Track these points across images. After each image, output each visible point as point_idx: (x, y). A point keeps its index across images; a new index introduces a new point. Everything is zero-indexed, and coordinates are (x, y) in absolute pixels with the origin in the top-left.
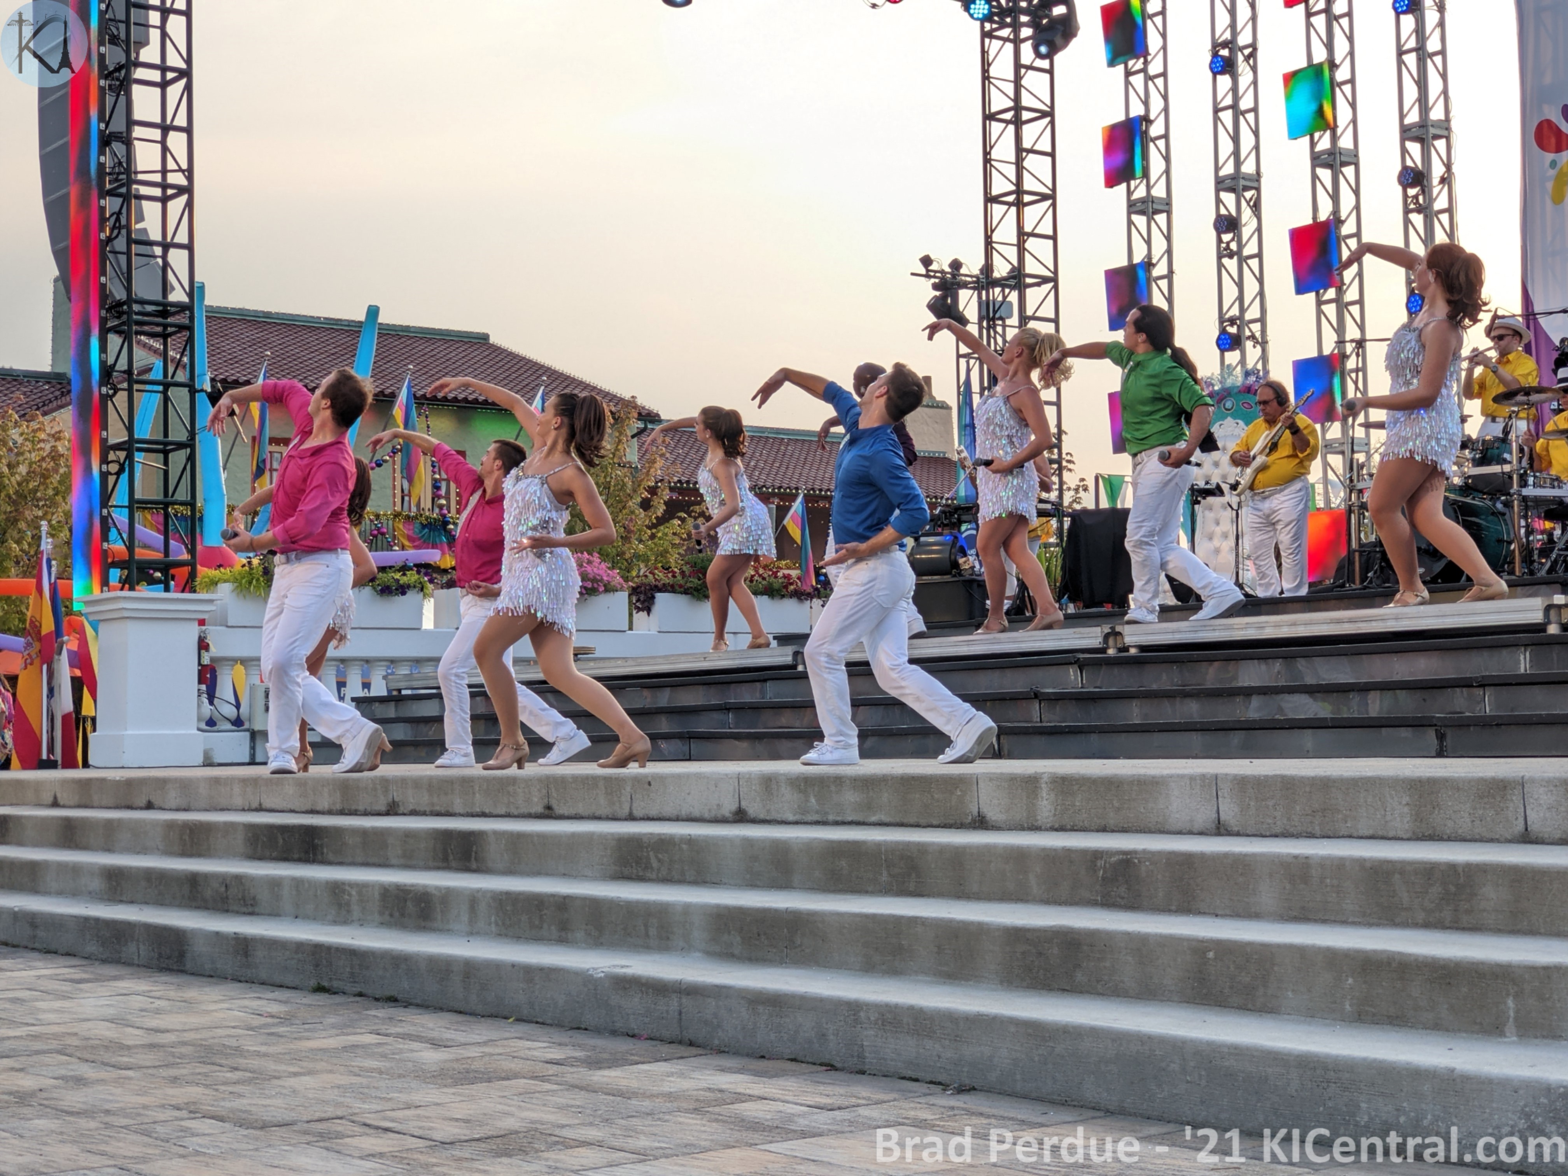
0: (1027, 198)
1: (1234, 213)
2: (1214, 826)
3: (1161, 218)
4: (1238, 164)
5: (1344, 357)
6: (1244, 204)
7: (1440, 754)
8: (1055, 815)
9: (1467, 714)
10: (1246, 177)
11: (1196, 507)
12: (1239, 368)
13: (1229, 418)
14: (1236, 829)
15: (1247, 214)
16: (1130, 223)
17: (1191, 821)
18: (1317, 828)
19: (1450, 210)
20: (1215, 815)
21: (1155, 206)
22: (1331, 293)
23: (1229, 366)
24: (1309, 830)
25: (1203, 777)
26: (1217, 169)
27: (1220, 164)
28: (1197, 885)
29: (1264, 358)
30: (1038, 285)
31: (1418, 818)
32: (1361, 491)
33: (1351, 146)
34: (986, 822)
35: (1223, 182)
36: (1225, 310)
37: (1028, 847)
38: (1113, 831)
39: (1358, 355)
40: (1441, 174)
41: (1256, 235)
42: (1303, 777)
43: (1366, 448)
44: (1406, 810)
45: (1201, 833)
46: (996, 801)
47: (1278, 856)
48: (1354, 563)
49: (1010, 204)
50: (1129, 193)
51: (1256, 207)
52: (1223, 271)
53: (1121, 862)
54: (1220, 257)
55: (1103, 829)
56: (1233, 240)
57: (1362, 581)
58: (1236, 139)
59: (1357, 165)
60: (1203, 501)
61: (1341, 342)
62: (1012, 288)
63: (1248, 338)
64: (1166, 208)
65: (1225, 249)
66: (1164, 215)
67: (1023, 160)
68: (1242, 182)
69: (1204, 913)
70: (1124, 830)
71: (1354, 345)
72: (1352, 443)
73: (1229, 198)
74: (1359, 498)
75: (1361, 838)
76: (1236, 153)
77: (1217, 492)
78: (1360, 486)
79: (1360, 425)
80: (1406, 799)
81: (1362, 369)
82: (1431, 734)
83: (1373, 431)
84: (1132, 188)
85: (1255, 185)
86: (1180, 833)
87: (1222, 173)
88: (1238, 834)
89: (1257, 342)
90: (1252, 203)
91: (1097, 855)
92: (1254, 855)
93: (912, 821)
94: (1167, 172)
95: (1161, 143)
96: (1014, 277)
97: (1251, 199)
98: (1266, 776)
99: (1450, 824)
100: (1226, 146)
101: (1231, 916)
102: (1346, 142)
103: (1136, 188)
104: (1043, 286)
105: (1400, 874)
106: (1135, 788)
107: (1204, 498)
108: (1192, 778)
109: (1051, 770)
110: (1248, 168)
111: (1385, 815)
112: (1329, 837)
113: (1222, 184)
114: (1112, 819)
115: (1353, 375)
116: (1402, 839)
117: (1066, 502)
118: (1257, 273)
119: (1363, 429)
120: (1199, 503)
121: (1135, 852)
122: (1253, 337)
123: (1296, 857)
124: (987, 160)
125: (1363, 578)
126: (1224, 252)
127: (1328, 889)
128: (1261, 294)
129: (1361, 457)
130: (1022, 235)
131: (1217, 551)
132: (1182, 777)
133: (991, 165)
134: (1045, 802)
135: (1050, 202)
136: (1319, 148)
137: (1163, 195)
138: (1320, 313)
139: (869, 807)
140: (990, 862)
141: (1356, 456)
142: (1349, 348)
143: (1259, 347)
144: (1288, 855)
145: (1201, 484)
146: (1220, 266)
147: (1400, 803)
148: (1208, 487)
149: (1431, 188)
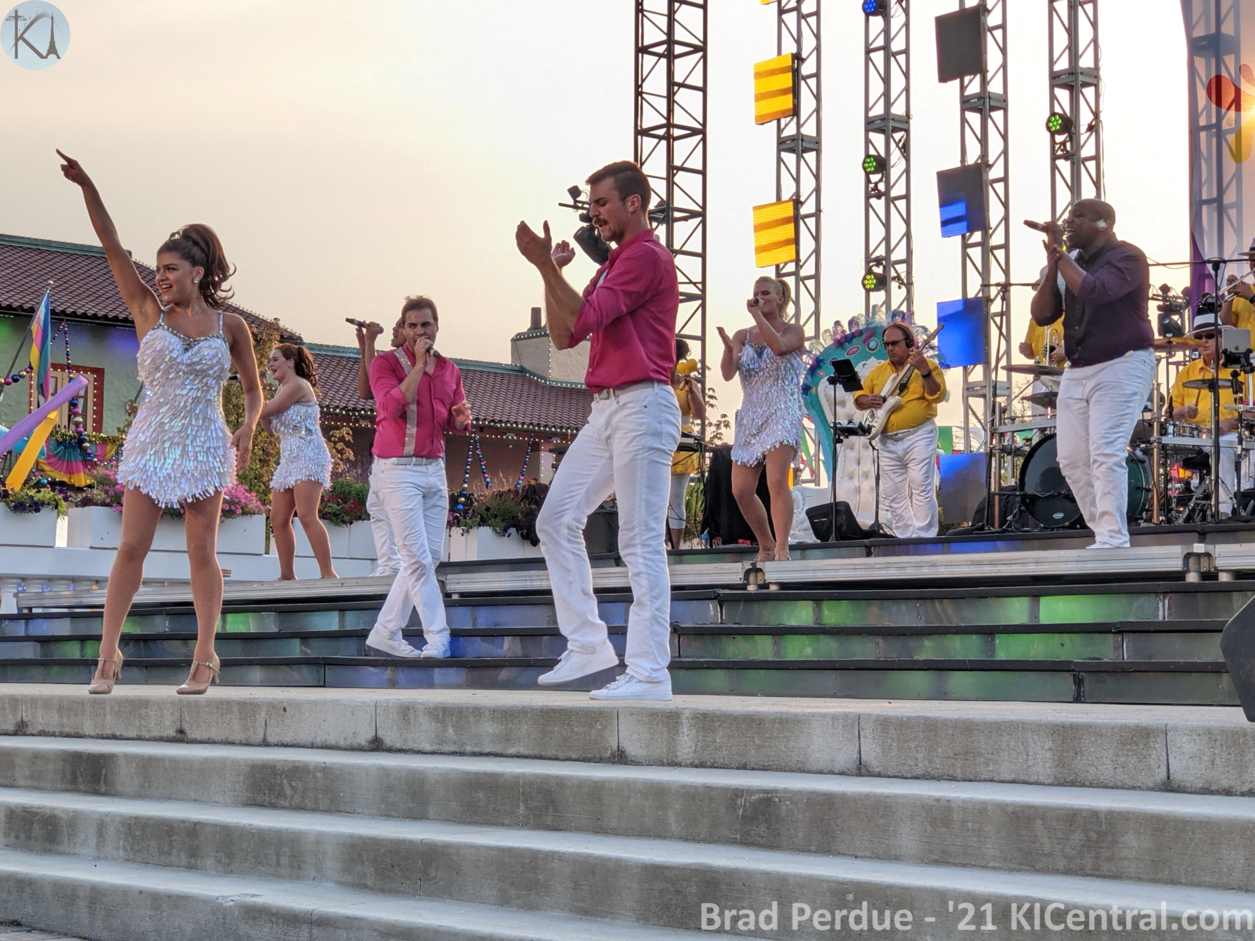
0: (677, 132)
1: (883, 154)
2: (855, 766)
3: (810, 157)
4: (888, 105)
5: (989, 301)
6: (893, 145)
7: (1078, 699)
8: (695, 751)
9: (1105, 660)
10: (896, 118)
11: (838, 446)
12: (884, 309)
13: (873, 358)
14: (878, 770)
15: (896, 155)
16: (779, 160)
17: (832, 760)
18: (959, 771)
19: (1096, 158)
20: (856, 756)
21: (805, 145)
22: (977, 237)
23: (874, 306)
24: (950, 773)
25: (846, 716)
26: (867, 109)
27: (870, 105)
28: (838, 826)
29: (909, 299)
30: (685, 219)
31: (1061, 763)
32: (1002, 435)
33: (1000, 91)
34: (626, 757)
35: (873, 122)
36: (871, 251)
37: (668, 783)
38: (753, 769)
39: (1003, 299)
40: (1089, 122)
41: (904, 177)
42: (946, 719)
43: (1007, 392)
44: (1049, 755)
45: (842, 773)
46: (636, 736)
47: (920, 798)
48: (993, 505)
49: (660, 138)
50: (779, 131)
51: (905, 149)
52: (871, 210)
53: (761, 800)
54: (868, 197)
55: (744, 767)
56: (881, 180)
57: (1001, 525)
58: (886, 80)
59: (1006, 110)
60: (845, 440)
61: (986, 286)
62: (660, 222)
63: (894, 279)
64: (816, 146)
65: (873, 190)
66: (814, 153)
67: (674, 94)
68: (892, 124)
69: (844, 855)
70: (765, 769)
71: (999, 288)
72: (995, 387)
73: (878, 139)
74: (1000, 442)
75: (1003, 782)
76: (887, 94)
77: (860, 432)
78: (1002, 429)
79: (1003, 368)
80: (1049, 744)
81: (1005, 313)
82: (1068, 678)
83: (1015, 375)
84: (782, 126)
85: (904, 126)
86: (821, 772)
87: (872, 114)
88: (879, 775)
89: (903, 283)
90: (901, 145)
91: (737, 793)
92: (895, 796)
93: (550, 754)
94: (818, 110)
95: (812, 82)
96: (662, 211)
97: (900, 141)
98: (909, 718)
99: (1092, 770)
100: (877, 87)
101: (871, 858)
102: (995, 87)
103: (786, 125)
104: (690, 221)
105: (1043, 820)
106: (777, 726)
107: (847, 437)
108: (834, 718)
109: (694, 706)
110: (898, 109)
111: (1027, 760)
112: (970, 781)
113: (871, 125)
114: (753, 757)
115: (998, 319)
116: (1043, 784)
117: (708, 436)
118: (904, 215)
119: (1005, 372)
120: (841, 441)
121: (776, 791)
122: (898, 278)
123: (938, 800)
124: (639, 93)
125: (1003, 521)
126: (872, 193)
127: (969, 833)
128: (908, 235)
129: (1001, 400)
130: (672, 169)
131: (858, 490)
132: (824, 716)
133: (643, 98)
134: (686, 738)
135: (700, 136)
136: (968, 92)
137: (813, 134)
138: (965, 256)
139: (507, 738)
140: (629, 797)
141: (999, 399)
142: (993, 291)
143: (904, 289)
144: (930, 797)
145: (844, 423)
146: (868, 206)
147: (1043, 748)
148: (851, 426)
149: (1079, 135)
